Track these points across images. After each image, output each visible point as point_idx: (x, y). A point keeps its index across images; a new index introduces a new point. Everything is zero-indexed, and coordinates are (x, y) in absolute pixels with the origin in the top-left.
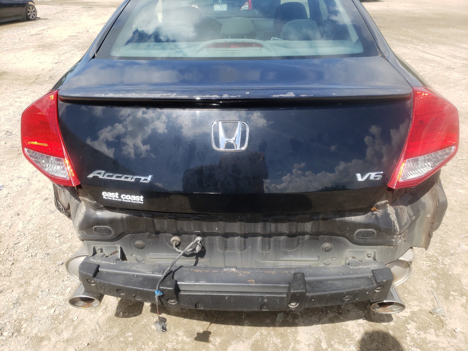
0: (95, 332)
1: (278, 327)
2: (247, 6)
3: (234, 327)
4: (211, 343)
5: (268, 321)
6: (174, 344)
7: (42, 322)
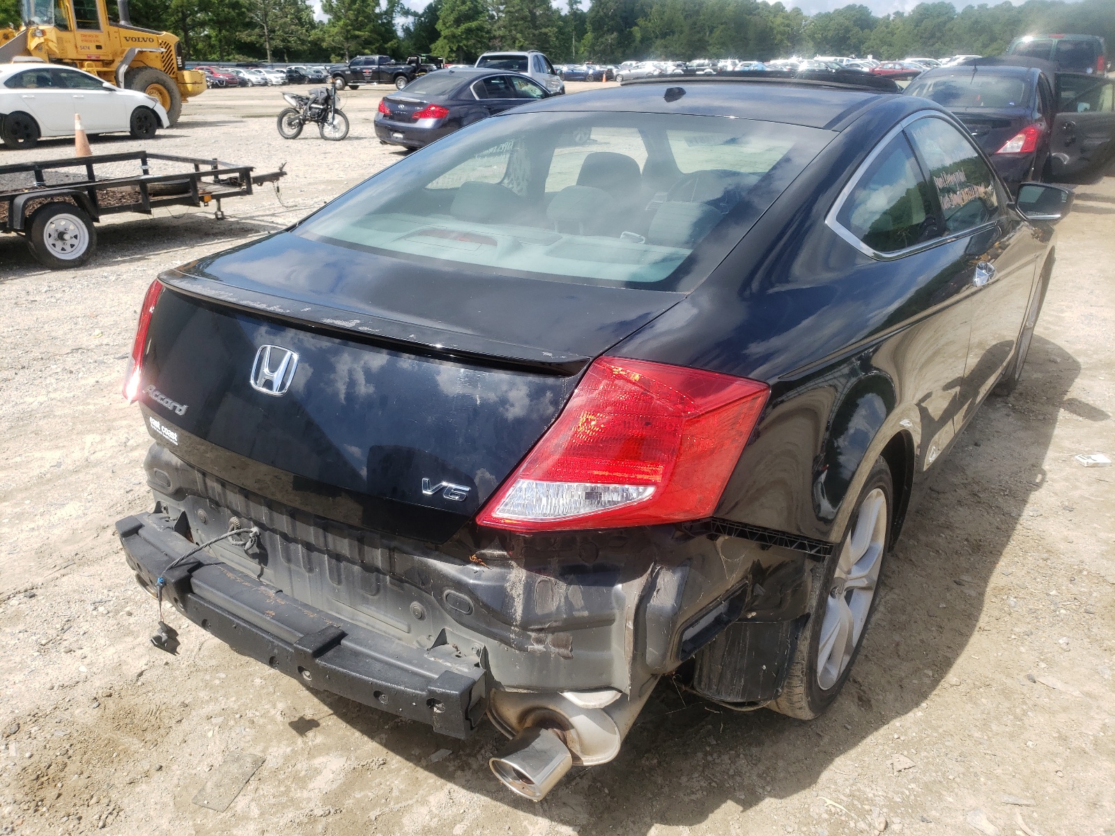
0: (189, 653)
1: (422, 767)
2: (1021, 143)
3: (358, 734)
4: (305, 738)
5: (416, 751)
6: (257, 714)
7: (148, 613)
